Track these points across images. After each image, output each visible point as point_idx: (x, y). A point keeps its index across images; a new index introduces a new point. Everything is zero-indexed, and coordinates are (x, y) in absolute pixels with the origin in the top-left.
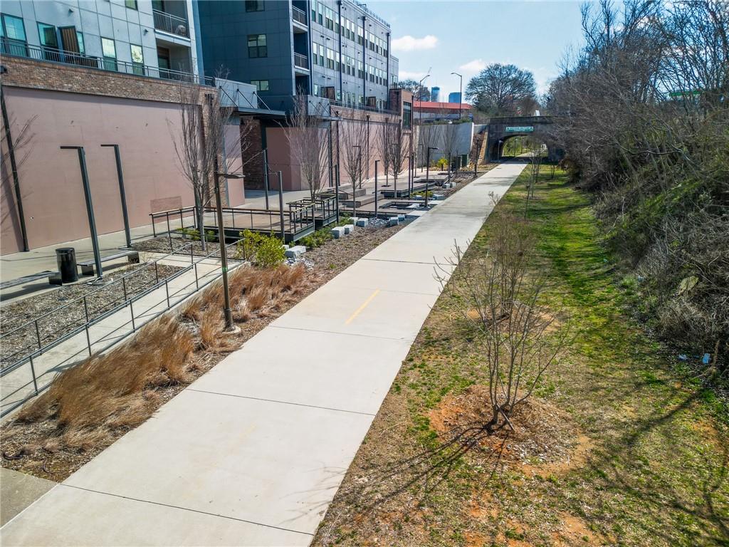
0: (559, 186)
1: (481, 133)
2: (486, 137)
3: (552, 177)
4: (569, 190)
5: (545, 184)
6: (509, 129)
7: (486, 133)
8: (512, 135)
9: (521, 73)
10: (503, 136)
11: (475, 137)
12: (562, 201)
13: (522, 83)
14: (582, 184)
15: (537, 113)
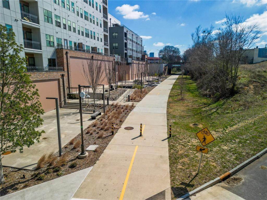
0: (188, 80)
1: (166, 66)
2: (167, 68)
3: (186, 78)
4: (191, 81)
5: (185, 79)
6: (173, 65)
7: (167, 67)
8: (174, 67)
9: (175, 48)
10: (172, 67)
11: (164, 68)
12: (189, 82)
13: (176, 51)
14: (194, 79)
15: (181, 61)
